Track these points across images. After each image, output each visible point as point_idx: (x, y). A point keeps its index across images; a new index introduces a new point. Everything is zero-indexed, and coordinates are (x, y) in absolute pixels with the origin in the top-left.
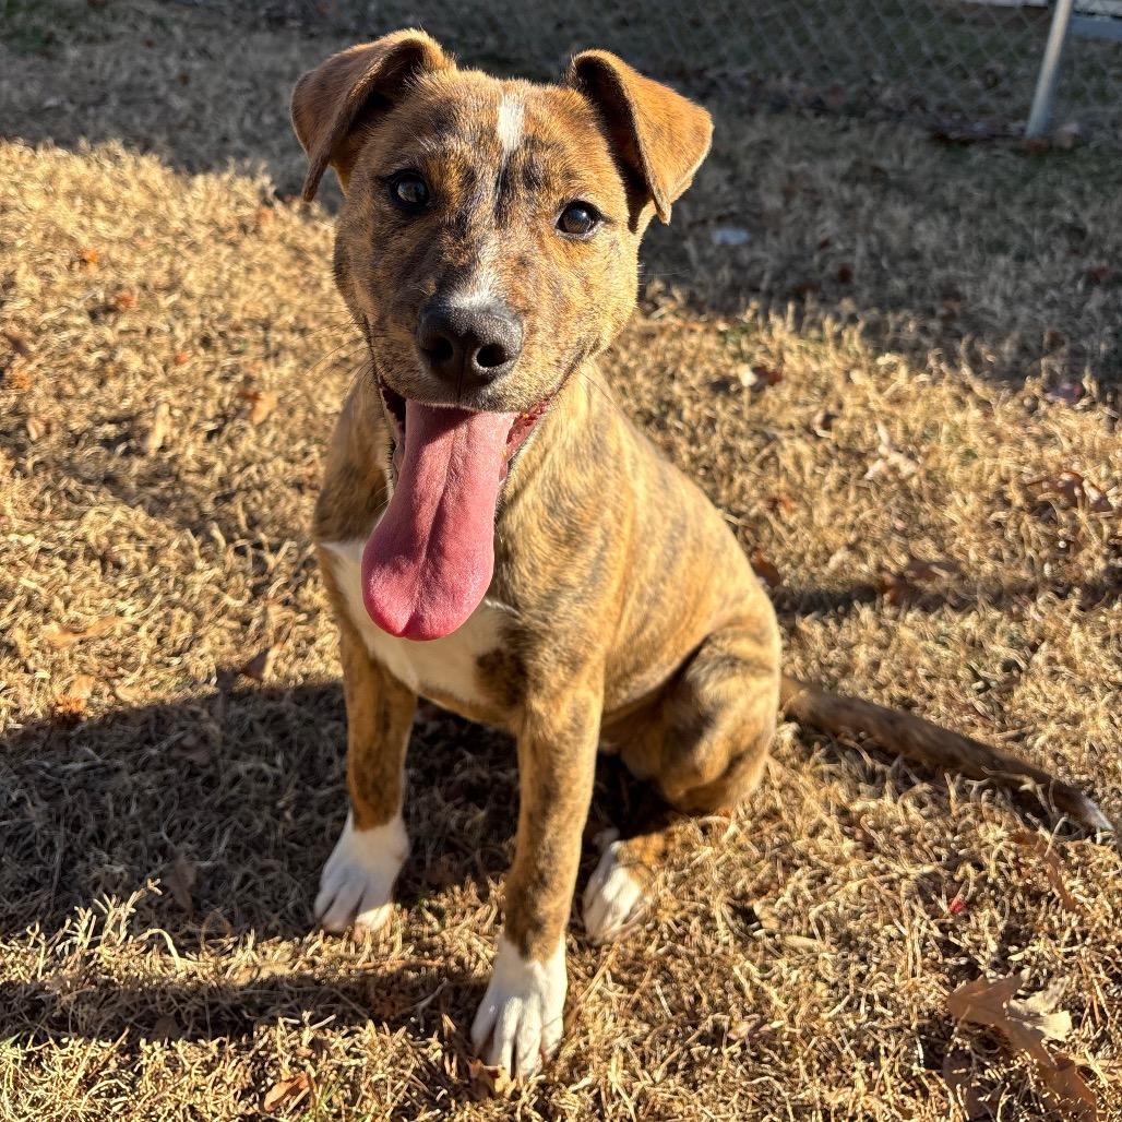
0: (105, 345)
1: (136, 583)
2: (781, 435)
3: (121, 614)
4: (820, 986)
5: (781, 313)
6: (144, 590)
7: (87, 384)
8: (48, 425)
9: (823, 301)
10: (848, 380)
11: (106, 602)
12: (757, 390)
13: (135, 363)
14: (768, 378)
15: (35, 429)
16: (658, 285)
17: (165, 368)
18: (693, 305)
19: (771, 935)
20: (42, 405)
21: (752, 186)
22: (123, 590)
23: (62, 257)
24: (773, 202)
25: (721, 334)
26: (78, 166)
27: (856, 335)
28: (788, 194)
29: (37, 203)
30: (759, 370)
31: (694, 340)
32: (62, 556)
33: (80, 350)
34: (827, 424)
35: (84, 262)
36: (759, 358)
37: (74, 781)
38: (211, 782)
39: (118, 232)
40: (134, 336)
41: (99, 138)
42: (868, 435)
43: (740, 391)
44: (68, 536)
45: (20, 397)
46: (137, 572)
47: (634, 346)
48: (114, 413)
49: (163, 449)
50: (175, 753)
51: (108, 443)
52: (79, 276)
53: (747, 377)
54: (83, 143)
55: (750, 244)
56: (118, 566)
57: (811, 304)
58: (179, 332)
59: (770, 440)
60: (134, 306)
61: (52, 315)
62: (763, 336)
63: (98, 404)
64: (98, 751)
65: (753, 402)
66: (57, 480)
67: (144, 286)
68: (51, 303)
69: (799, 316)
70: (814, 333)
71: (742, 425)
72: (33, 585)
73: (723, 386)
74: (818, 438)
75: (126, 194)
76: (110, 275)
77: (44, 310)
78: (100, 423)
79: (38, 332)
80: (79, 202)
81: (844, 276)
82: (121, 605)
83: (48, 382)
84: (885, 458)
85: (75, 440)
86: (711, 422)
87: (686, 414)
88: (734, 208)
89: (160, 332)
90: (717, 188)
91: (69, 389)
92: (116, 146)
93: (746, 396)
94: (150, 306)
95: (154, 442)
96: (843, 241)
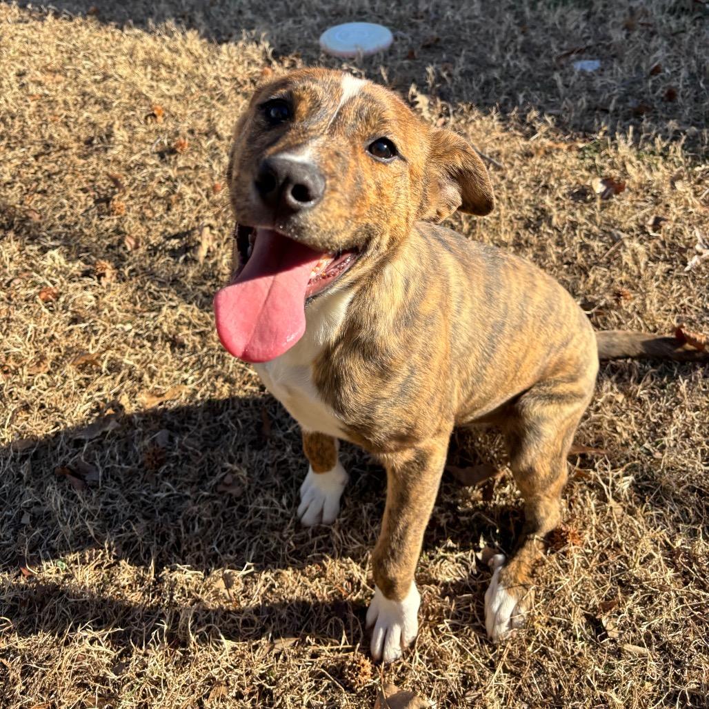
0: (169, 179)
1: (194, 358)
2: (623, 235)
3: (185, 382)
4: (647, 684)
5: (624, 132)
6: (199, 365)
7: (160, 209)
8: (137, 241)
9: (655, 120)
10: (673, 187)
11: (176, 374)
12: (605, 196)
13: (188, 192)
14: (614, 187)
15: (129, 243)
16: (534, 114)
17: (208, 196)
18: (560, 125)
19: (613, 641)
20: (133, 226)
21: (603, 21)
22: (186, 364)
23: (141, 112)
24: (618, 36)
25: (580, 150)
26: (148, 40)
27: (679, 148)
28: (629, 28)
29: (124, 70)
30: (607, 181)
31: (561, 158)
32: (148, 339)
33: (154, 184)
34: (657, 225)
35: (154, 116)
36: (608, 171)
37: (161, 505)
38: (243, 510)
39: (175, 91)
40: (187, 171)
41: (160, 18)
42: (687, 233)
43: (593, 199)
44: (151, 324)
45: (120, 219)
46: (194, 350)
47: (517, 163)
48: (177, 230)
49: (207, 257)
50: (221, 488)
51: (174, 253)
52: (151, 127)
53: (599, 187)
54: (151, 23)
55: (601, 71)
56: (183, 346)
57: (646, 124)
58: (215, 167)
59: (615, 240)
60: (187, 148)
61: (137, 157)
62: (611, 151)
63: (167, 224)
64: (174, 483)
65: (603, 207)
66: (143, 282)
67: (192, 132)
68: (135, 148)
69: (637, 132)
70: (648, 147)
71: (595, 229)
72: (131, 363)
73: (581, 194)
74: (650, 238)
75: (179, 60)
76: (171, 126)
77: (132, 153)
78: (169, 238)
79: (129, 169)
80: (149, 68)
81: (671, 95)
82: (185, 376)
83: (137, 208)
84: (700, 254)
85: (154, 250)
86: (574, 226)
87: (555, 221)
88: (590, 42)
89: (203, 167)
90: (577, 27)
91: (148, 213)
92: (170, 23)
93: (598, 203)
94: (196, 148)
95: (202, 253)
96: (670, 67)
